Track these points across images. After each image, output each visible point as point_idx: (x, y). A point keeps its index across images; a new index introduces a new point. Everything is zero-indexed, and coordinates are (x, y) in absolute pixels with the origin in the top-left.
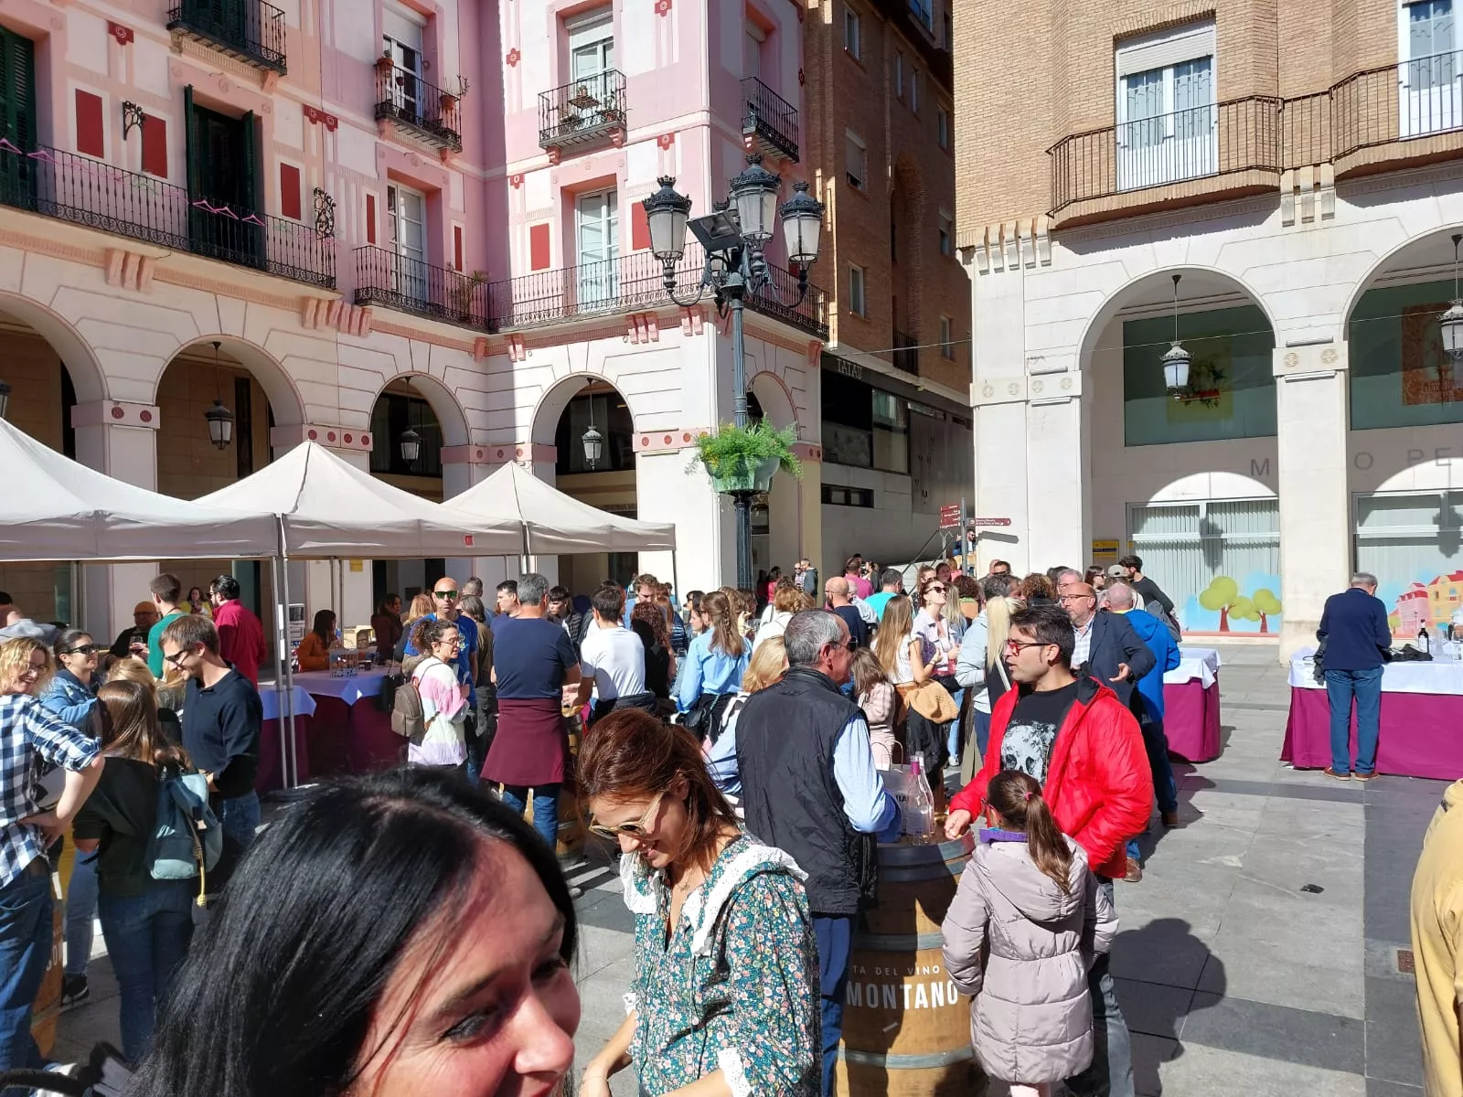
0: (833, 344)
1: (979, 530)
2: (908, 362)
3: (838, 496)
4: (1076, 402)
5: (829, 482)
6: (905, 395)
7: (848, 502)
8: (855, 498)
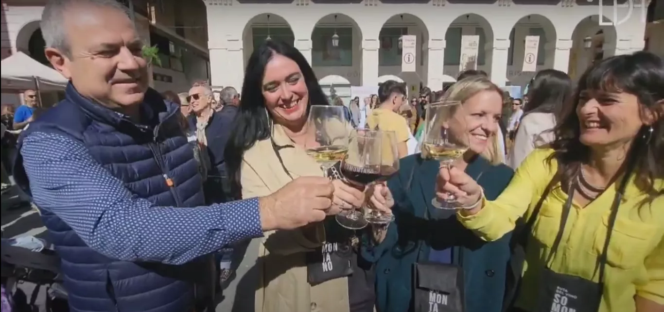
0: (154, 22)
1: (213, 90)
2: (181, 32)
3: (158, 78)
4: (242, 51)
5: (156, 72)
6: (177, 43)
7: (162, 80)
8: (165, 79)
